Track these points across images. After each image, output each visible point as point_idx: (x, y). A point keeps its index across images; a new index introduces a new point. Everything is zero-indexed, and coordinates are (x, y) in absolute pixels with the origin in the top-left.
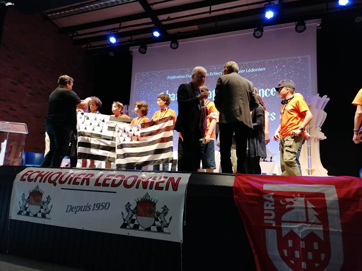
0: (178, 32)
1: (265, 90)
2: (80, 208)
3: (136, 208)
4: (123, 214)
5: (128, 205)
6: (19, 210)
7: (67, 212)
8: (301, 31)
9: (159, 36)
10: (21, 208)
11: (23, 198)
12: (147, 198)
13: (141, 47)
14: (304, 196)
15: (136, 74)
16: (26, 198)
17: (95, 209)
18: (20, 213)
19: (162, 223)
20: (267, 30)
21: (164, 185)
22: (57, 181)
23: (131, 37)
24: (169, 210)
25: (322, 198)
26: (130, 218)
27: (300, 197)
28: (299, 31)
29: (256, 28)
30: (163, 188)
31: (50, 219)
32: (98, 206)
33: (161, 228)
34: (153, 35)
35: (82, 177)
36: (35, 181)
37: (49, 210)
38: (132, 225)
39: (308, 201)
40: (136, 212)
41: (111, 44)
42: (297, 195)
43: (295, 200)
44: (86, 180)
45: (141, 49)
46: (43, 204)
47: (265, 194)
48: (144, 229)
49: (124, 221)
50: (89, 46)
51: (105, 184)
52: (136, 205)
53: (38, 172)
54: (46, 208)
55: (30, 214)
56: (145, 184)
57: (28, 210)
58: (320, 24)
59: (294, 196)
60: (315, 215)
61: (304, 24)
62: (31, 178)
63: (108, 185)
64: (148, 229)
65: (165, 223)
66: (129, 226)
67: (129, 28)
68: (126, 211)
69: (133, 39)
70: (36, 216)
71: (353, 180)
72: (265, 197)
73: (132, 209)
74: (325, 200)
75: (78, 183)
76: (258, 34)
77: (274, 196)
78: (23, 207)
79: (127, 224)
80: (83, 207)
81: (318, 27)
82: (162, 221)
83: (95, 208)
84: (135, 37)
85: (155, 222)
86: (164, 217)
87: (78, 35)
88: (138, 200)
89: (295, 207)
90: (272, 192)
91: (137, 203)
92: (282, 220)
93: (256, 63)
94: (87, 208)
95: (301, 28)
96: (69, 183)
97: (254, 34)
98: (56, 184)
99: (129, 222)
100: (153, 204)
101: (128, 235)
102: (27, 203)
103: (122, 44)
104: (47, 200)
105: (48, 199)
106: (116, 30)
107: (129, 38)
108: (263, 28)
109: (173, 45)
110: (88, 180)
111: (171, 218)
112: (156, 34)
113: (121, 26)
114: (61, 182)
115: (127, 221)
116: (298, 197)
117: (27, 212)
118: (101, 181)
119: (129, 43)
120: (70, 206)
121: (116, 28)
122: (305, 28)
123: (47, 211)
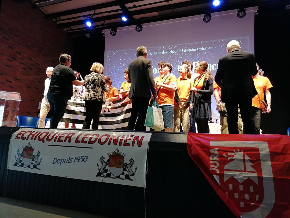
0: (142, 17)
1: (212, 65)
2: (64, 161)
3: (108, 160)
4: (98, 165)
5: (102, 158)
6: (15, 162)
7: (53, 163)
8: (242, 17)
9: (126, 21)
10: (16, 160)
11: (18, 153)
12: (117, 152)
13: (111, 30)
14: (243, 151)
15: (108, 52)
16: (21, 152)
17: (75, 162)
18: (16, 165)
19: (129, 172)
20: (214, 15)
21: (130, 142)
22: (45, 139)
23: (103, 21)
24: (134, 162)
25: (257, 152)
26: (103, 169)
27: (240, 151)
28: (240, 16)
29: (205, 14)
30: (130, 144)
31: (40, 169)
32: (78, 159)
33: (128, 176)
34: (121, 20)
35: (65, 136)
36: (27, 139)
37: (39, 162)
38: (105, 174)
39: (245, 155)
40: (109, 163)
41: (88, 27)
42: (237, 150)
43: (235, 154)
44: (68, 138)
45: (112, 32)
46: (34, 157)
47: (211, 149)
48: (115, 177)
49: (99, 171)
50: (69, 29)
51: (83, 142)
52: (109, 158)
53: (30, 132)
54: (37, 161)
55: (24, 166)
56: (115, 142)
57: (22, 162)
58: (257, 10)
59: (234, 150)
60: (251, 166)
61: (244, 11)
62: (24, 137)
63: (86, 142)
64: (119, 177)
65: (131, 172)
66: (103, 175)
67: (102, 14)
68: (101, 163)
69: (105, 24)
70: (28, 167)
71: (282, 138)
72: (211, 151)
73: (106, 162)
74: (259, 154)
75: (62, 141)
76: (207, 19)
77: (218, 151)
78: (18, 160)
79: (101, 173)
80: (66, 160)
81: (255, 13)
82: (130, 170)
83: (76, 160)
84: (107, 22)
85: (123, 172)
86: (131, 167)
87: (60, 20)
88: (110, 154)
89: (235, 159)
90: (217, 147)
91: (109, 156)
92: (224, 168)
93: (205, 43)
94: (69, 160)
95: (242, 14)
96: (55, 141)
97: (204, 19)
98: (44, 141)
99: (103, 172)
100: (122, 157)
101: (102, 182)
102: (22, 156)
103: (97, 27)
104: (37, 155)
105: (38, 153)
106: (92, 16)
107: (102, 22)
108: (211, 14)
109: (138, 28)
110: (70, 138)
111: (136, 169)
112: (124, 19)
113: (96, 13)
114: (48, 140)
115: (101, 171)
116: (237, 151)
117: (22, 164)
118: (80, 139)
119: (102, 26)
120: (55, 159)
121: (92, 15)
122: (245, 14)
123: (38, 163)
